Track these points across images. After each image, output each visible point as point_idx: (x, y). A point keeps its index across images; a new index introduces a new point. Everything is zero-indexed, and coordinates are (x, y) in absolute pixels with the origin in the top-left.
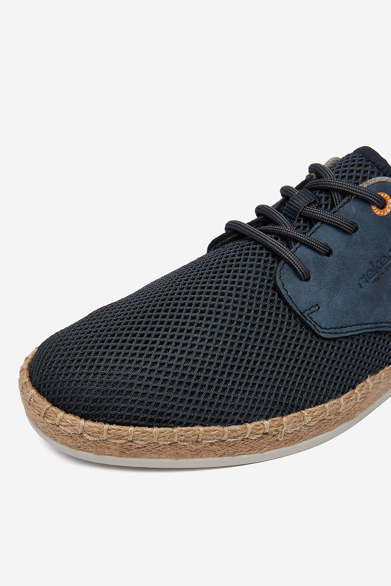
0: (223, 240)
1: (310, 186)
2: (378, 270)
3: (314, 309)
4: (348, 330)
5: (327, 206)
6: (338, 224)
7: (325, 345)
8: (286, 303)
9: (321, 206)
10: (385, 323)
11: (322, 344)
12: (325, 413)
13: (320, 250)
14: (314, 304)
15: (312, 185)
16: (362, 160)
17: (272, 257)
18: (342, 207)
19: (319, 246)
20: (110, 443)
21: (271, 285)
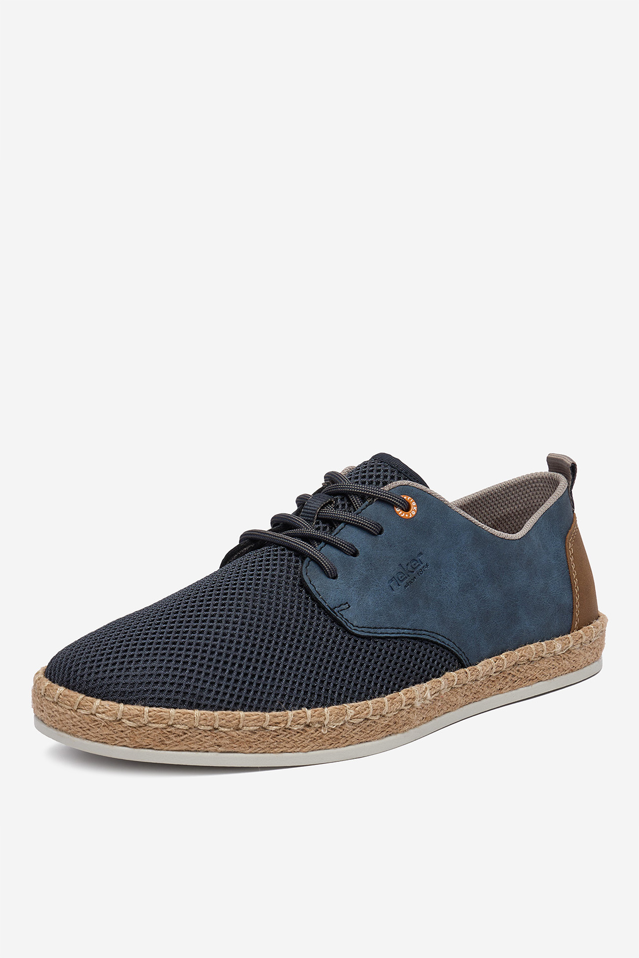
0: (239, 551)
1: (328, 490)
2: (409, 574)
3: (344, 607)
4: (383, 632)
5: (343, 505)
6: (362, 524)
7: (359, 643)
8: (315, 600)
9: (338, 507)
10: (425, 631)
11: (356, 641)
12: (368, 709)
13: (345, 549)
14: (344, 602)
15: (329, 490)
16: (380, 466)
17: (296, 556)
18: (364, 509)
19: (344, 545)
20: (150, 728)
21: (297, 583)
